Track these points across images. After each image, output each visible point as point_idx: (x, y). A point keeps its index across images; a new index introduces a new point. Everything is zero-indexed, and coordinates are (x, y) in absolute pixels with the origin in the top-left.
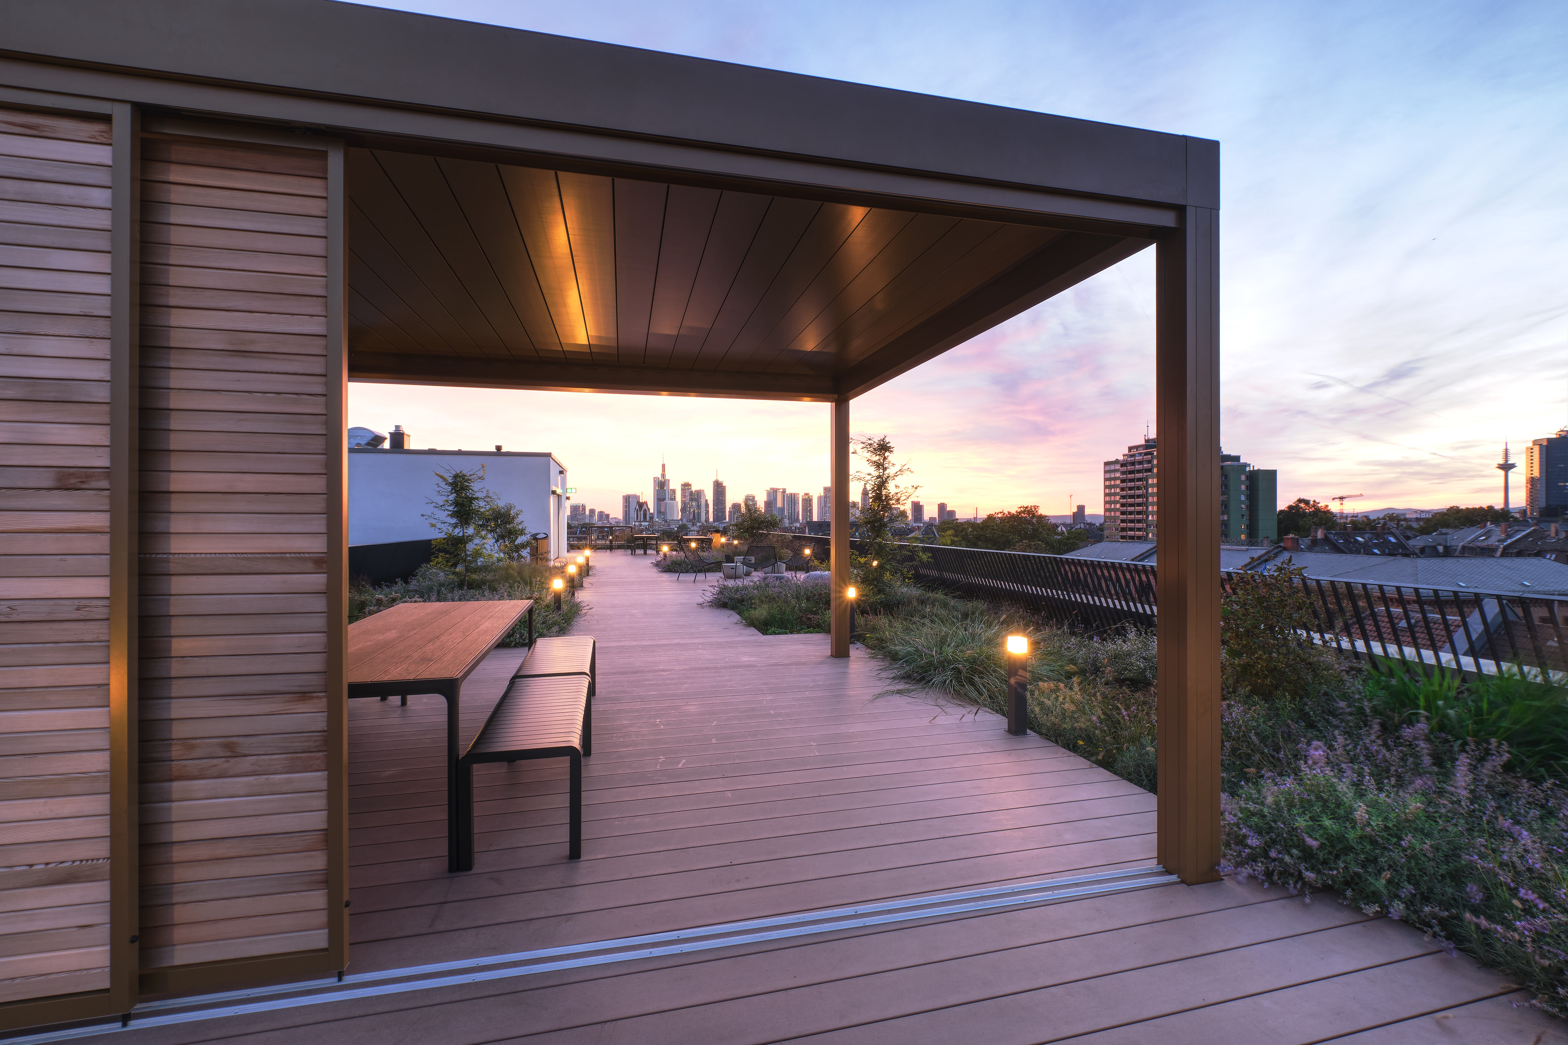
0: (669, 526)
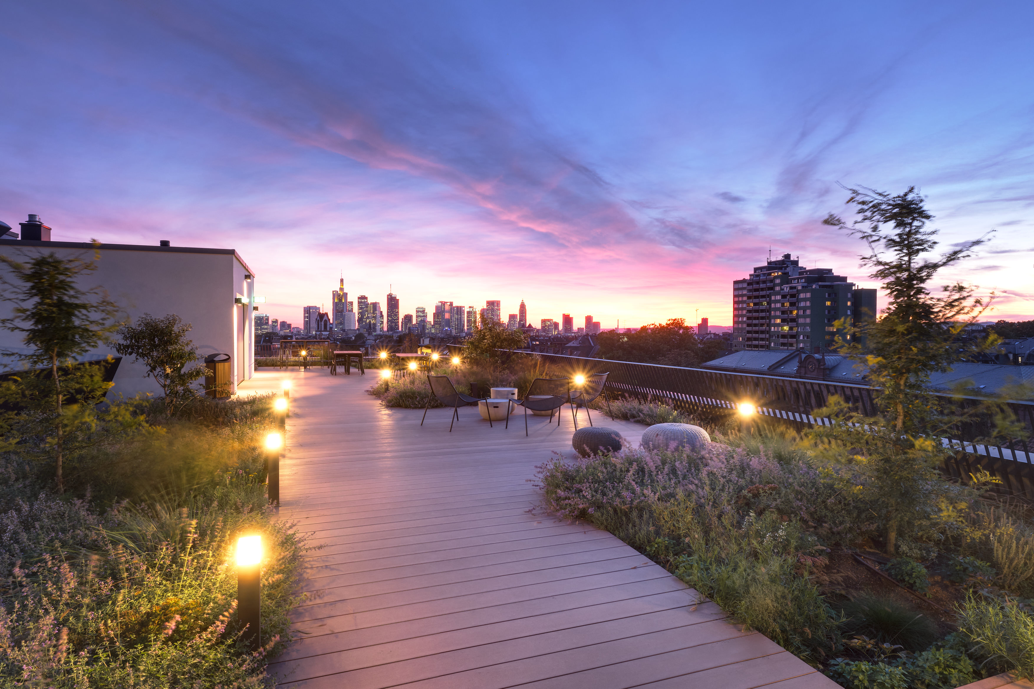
0: (348, 334)
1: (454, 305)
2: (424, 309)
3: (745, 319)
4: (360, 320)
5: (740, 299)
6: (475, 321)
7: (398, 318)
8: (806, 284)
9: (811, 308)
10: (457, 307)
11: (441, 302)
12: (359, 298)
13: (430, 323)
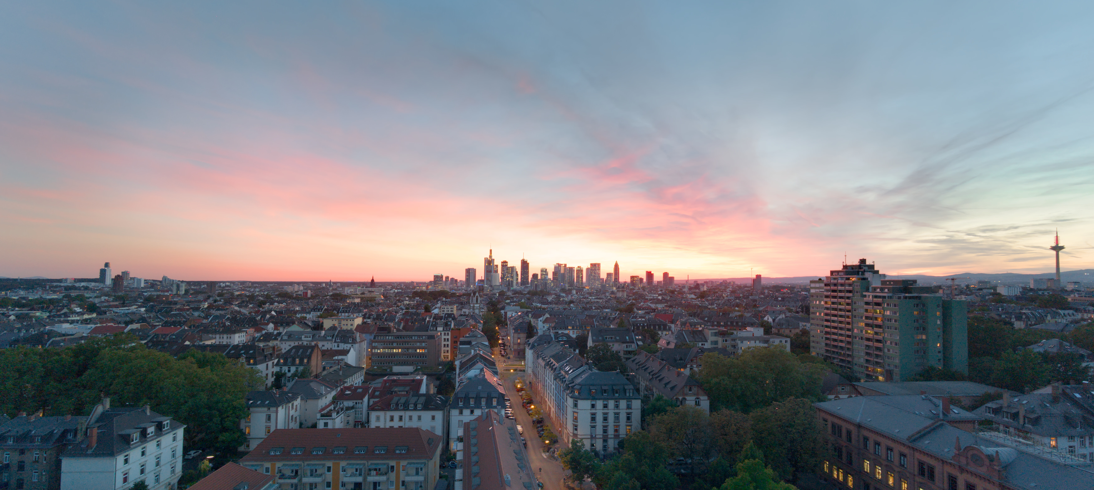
1: (567, 267)
2: (546, 270)
4: (502, 279)
6: (582, 277)
7: (528, 276)
10: (570, 268)
11: (559, 264)
12: (502, 262)
13: (550, 279)
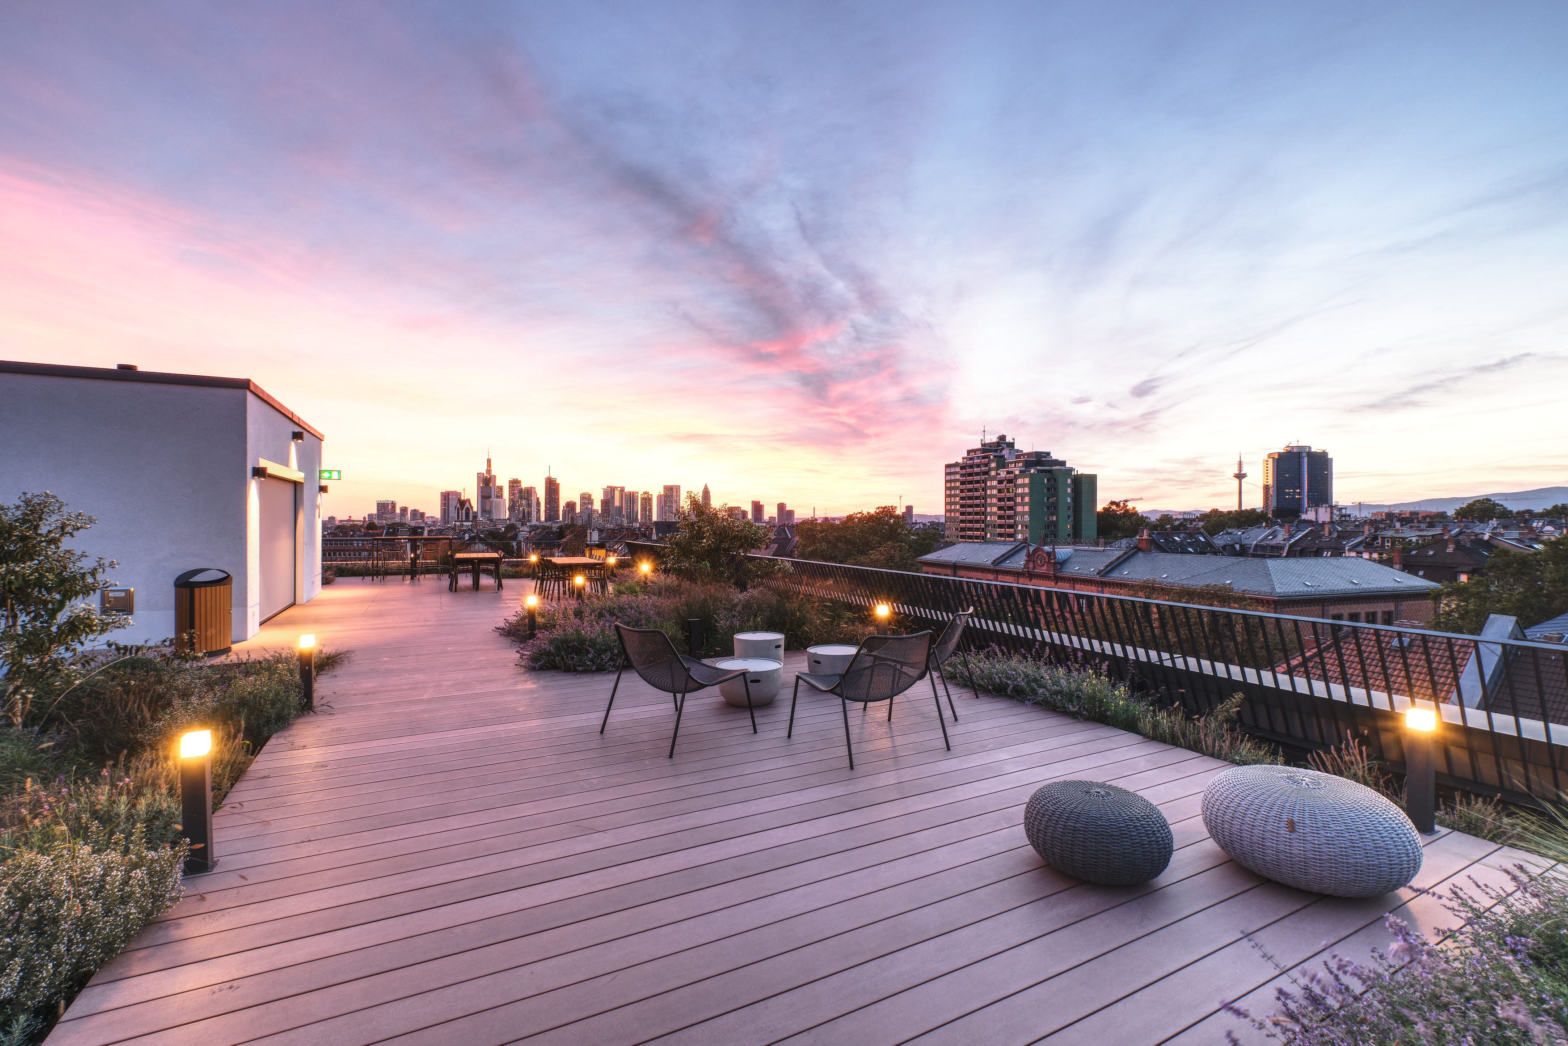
0: (495, 525)
1: (625, 491)
2: (590, 495)
3: (958, 507)
4: (512, 508)
5: (953, 485)
6: (650, 511)
7: (558, 507)
8: (1023, 469)
9: (1031, 494)
10: (630, 493)
11: (611, 487)
12: (510, 481)
13: (597, 511)
